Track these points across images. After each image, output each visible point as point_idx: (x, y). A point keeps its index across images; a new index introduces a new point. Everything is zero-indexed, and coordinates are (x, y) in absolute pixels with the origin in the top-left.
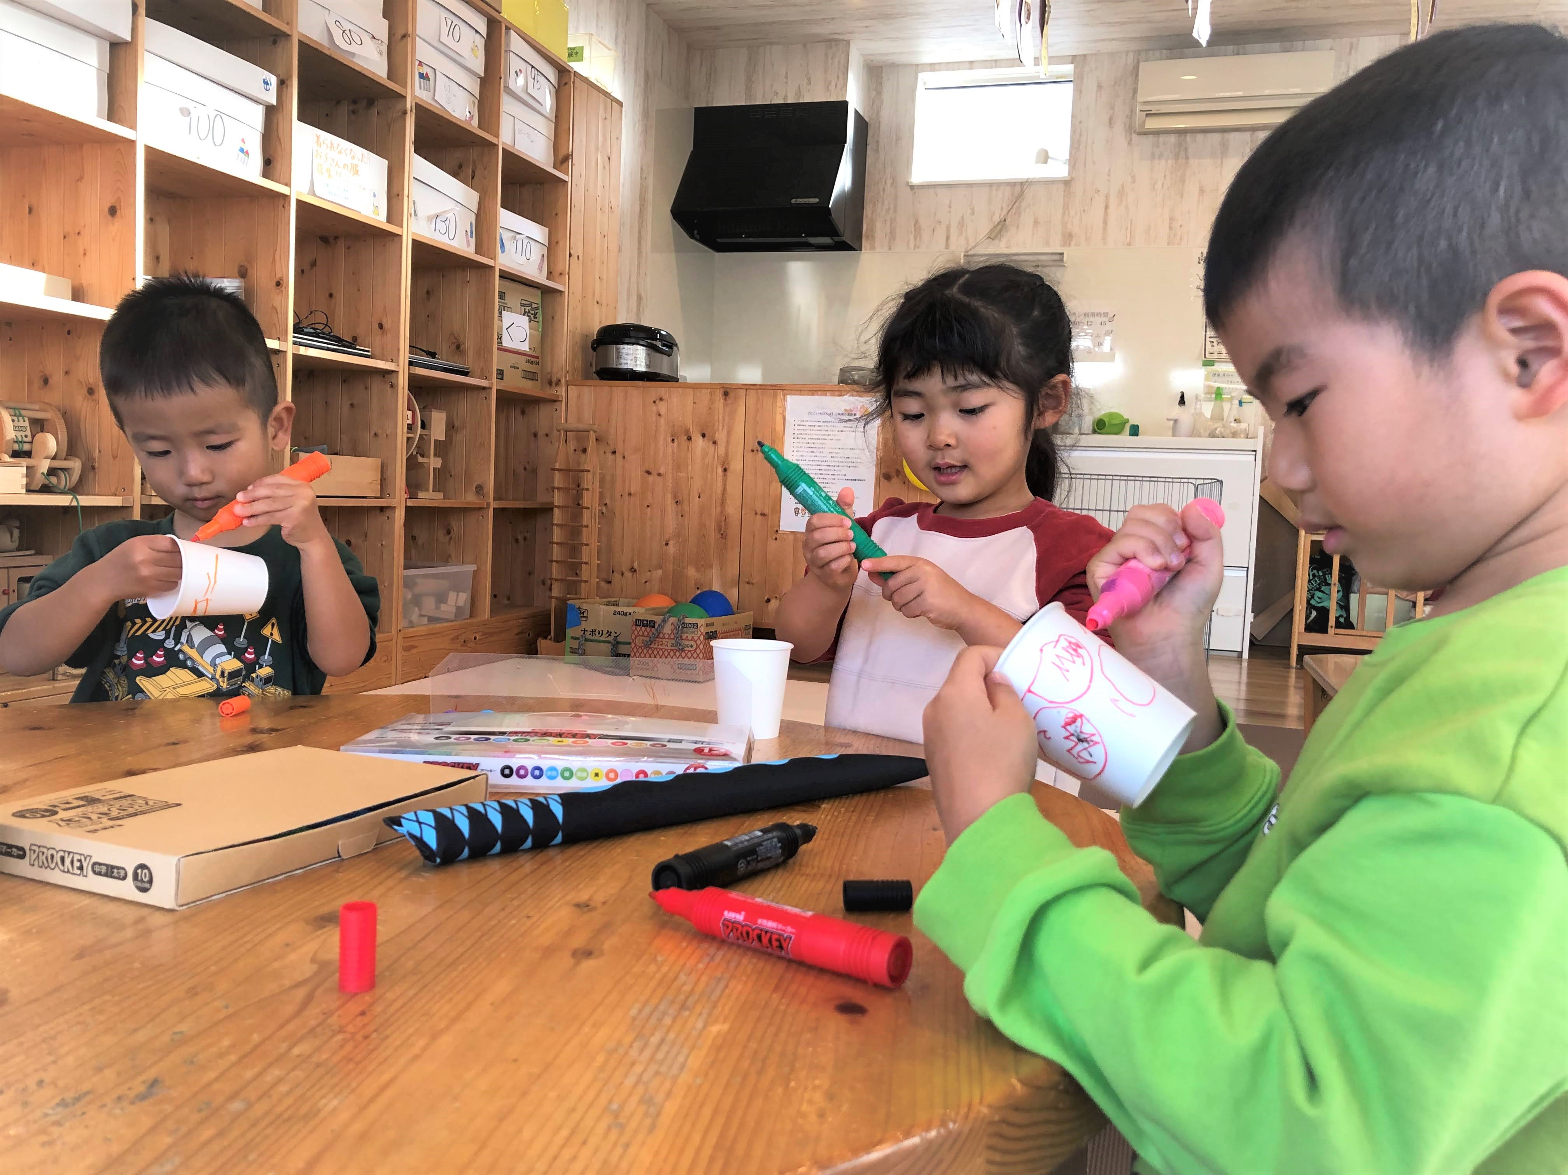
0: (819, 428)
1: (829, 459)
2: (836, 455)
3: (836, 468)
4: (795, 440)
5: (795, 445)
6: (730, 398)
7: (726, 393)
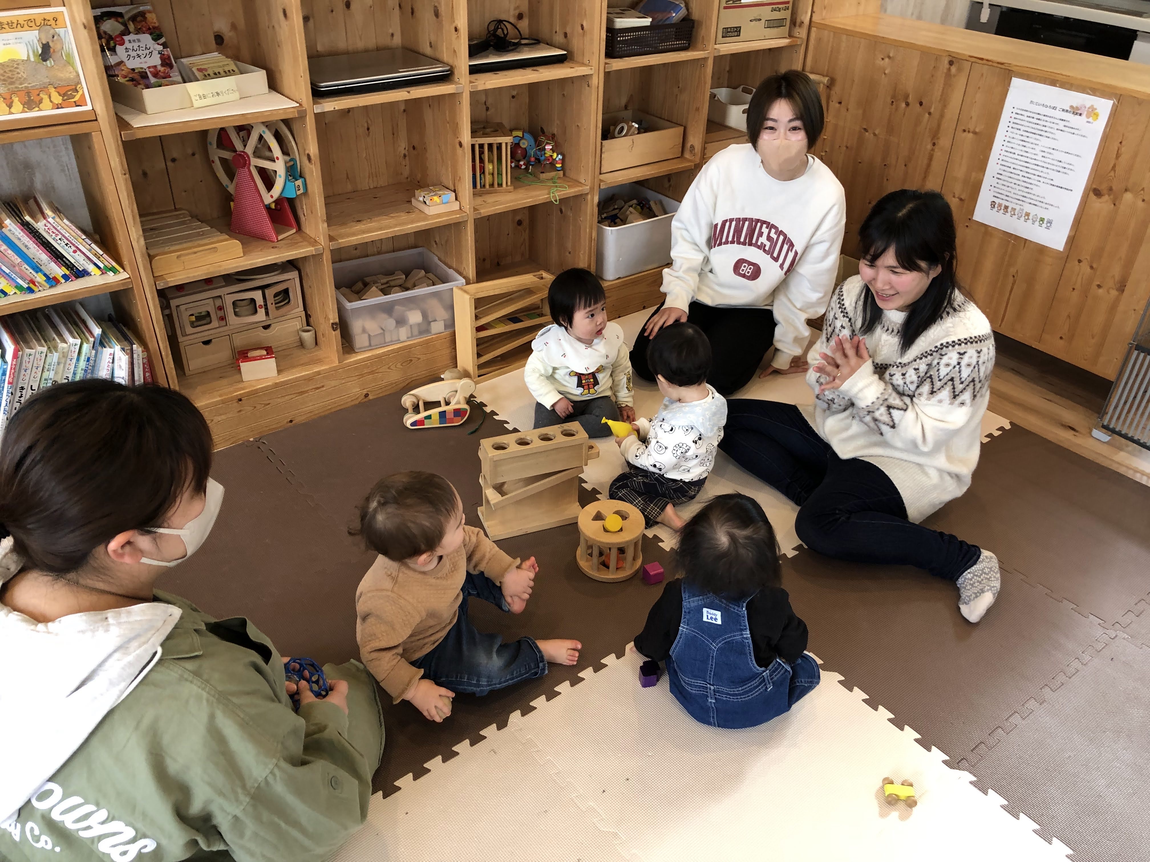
0: (1038, 122)
1: (1039, 158)
2: (1048, 155)
3: (1045, 170)
4: (1010, 129)
5: (1008, 134)
6: (953, 69)
7: (951, 63)
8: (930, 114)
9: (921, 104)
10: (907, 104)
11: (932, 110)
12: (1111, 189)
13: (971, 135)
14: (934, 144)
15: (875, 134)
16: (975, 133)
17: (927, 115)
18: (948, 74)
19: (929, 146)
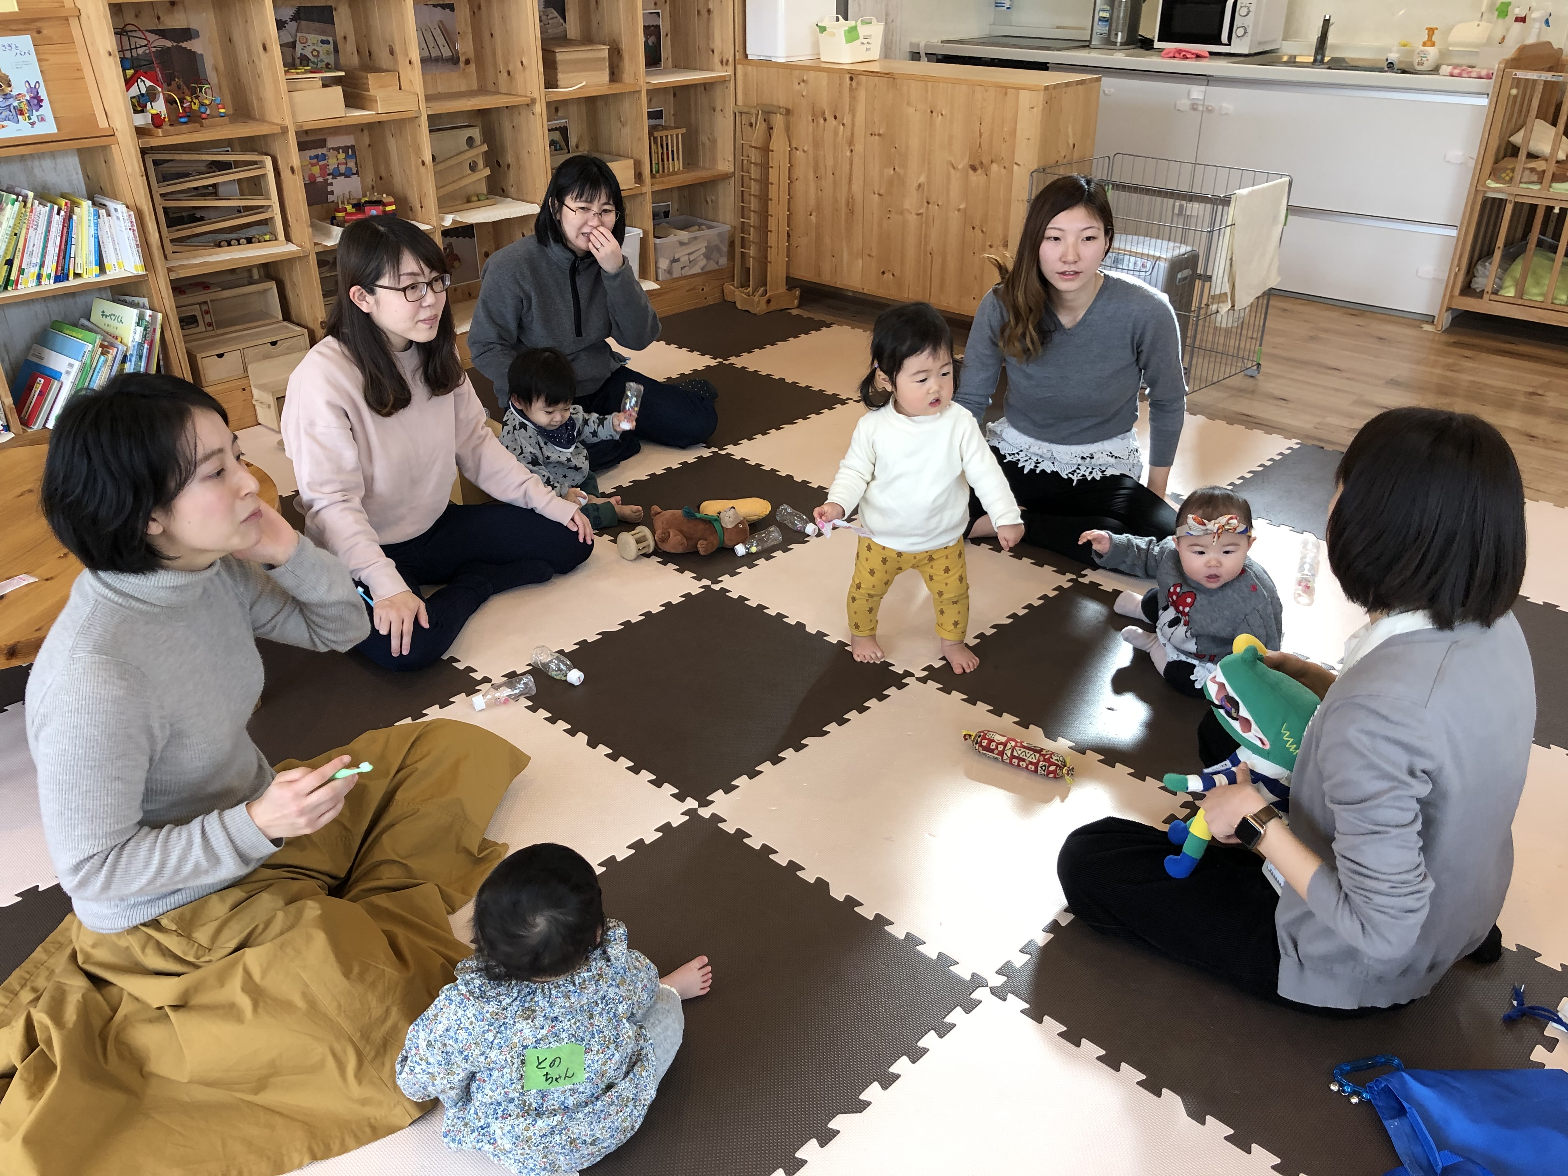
6: (854, 83)
7: (851, 79)
8: (843, 125)
9: (835, 118)
10: (825, 120)
11: (845, 121)
12: (982, 163)
13: (877, 137)
14: (852, 151)
15: (804, 151)
16: (879, 135)
17: (842, 127)
18: (851, 89)
19: (848, 154)
